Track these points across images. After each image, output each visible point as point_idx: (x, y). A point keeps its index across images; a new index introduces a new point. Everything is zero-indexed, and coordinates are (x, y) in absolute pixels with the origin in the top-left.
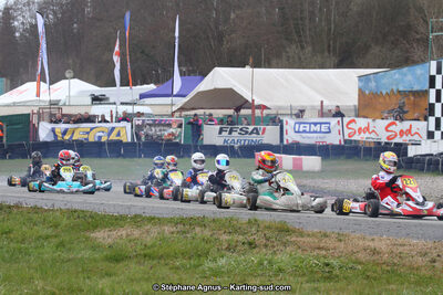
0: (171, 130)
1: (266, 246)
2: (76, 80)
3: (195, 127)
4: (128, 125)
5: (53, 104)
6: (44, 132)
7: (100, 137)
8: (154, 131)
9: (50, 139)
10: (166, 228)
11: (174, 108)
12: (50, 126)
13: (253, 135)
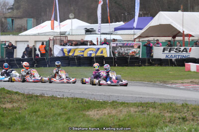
0: (134, 50)
1: (193, 120)
2: (76, 19)
3: (149, 48)
4: (107, 47)
5: (62, 34)
6: (57, 51)
7: (91, 54)
8: (123, 50)
9: (61, 55)
10: (132, 109)
11: (136, 37)
12: (61, 47)
13: (184, 53)
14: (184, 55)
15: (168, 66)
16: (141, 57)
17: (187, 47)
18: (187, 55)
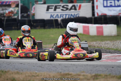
13: (72, 11)
14: (73, 14)
15: (53, 28)
16: (20, 18)
17: (76, 4)
18: (76, 13)
